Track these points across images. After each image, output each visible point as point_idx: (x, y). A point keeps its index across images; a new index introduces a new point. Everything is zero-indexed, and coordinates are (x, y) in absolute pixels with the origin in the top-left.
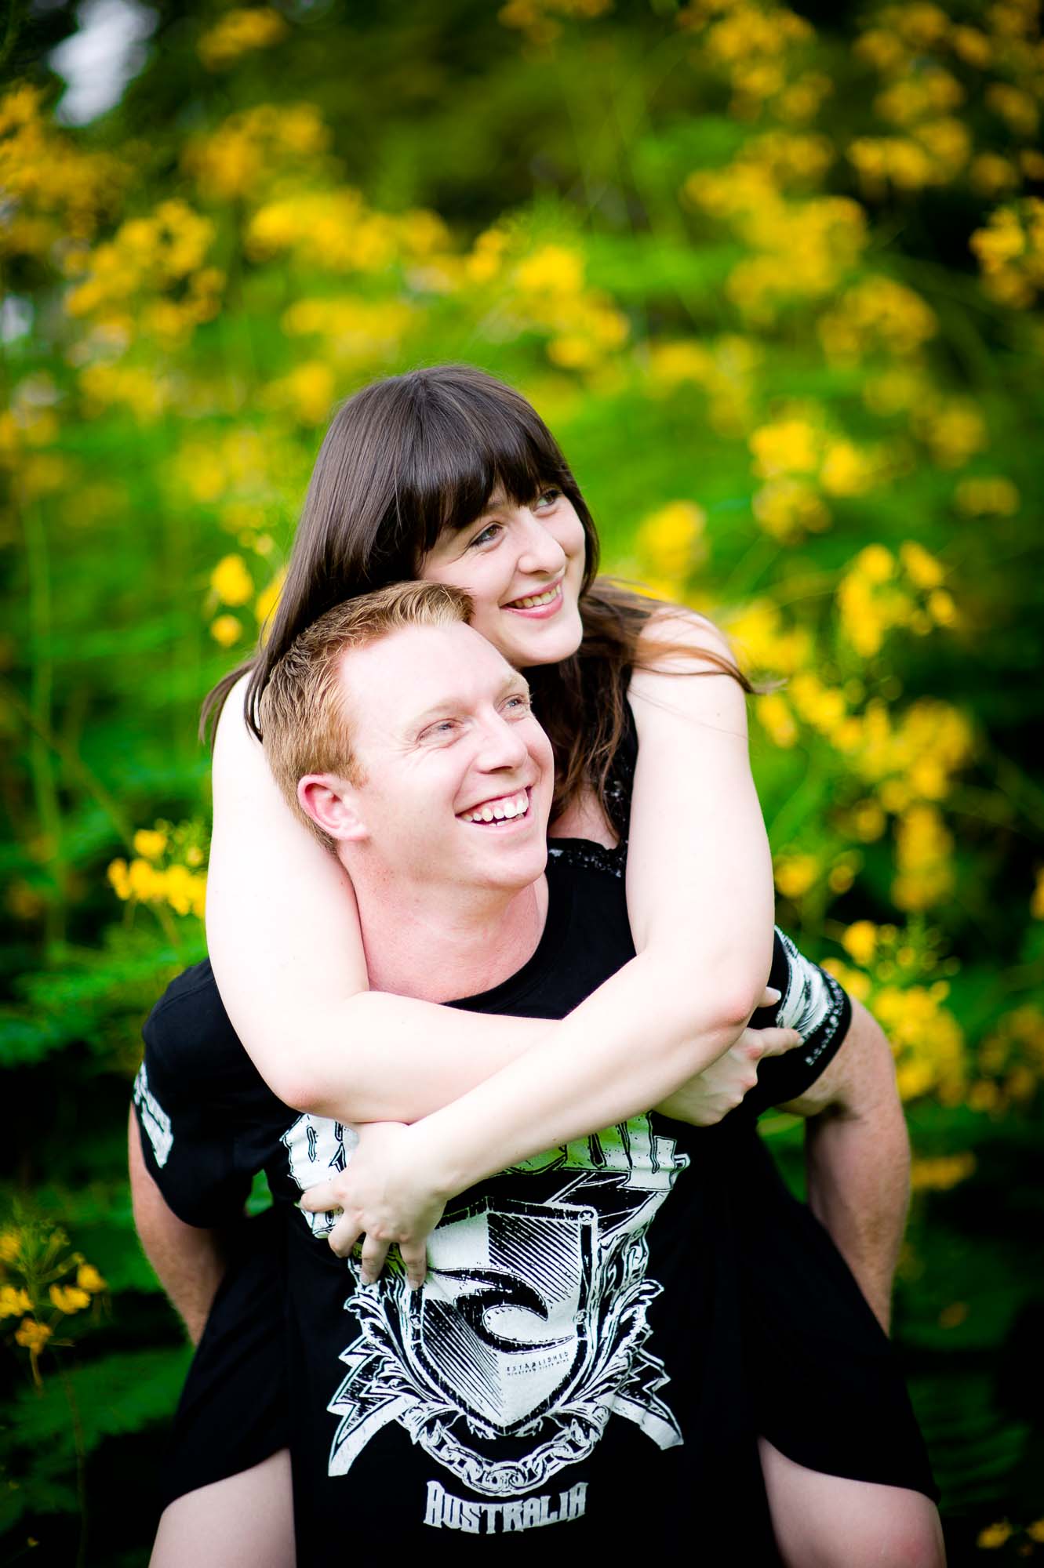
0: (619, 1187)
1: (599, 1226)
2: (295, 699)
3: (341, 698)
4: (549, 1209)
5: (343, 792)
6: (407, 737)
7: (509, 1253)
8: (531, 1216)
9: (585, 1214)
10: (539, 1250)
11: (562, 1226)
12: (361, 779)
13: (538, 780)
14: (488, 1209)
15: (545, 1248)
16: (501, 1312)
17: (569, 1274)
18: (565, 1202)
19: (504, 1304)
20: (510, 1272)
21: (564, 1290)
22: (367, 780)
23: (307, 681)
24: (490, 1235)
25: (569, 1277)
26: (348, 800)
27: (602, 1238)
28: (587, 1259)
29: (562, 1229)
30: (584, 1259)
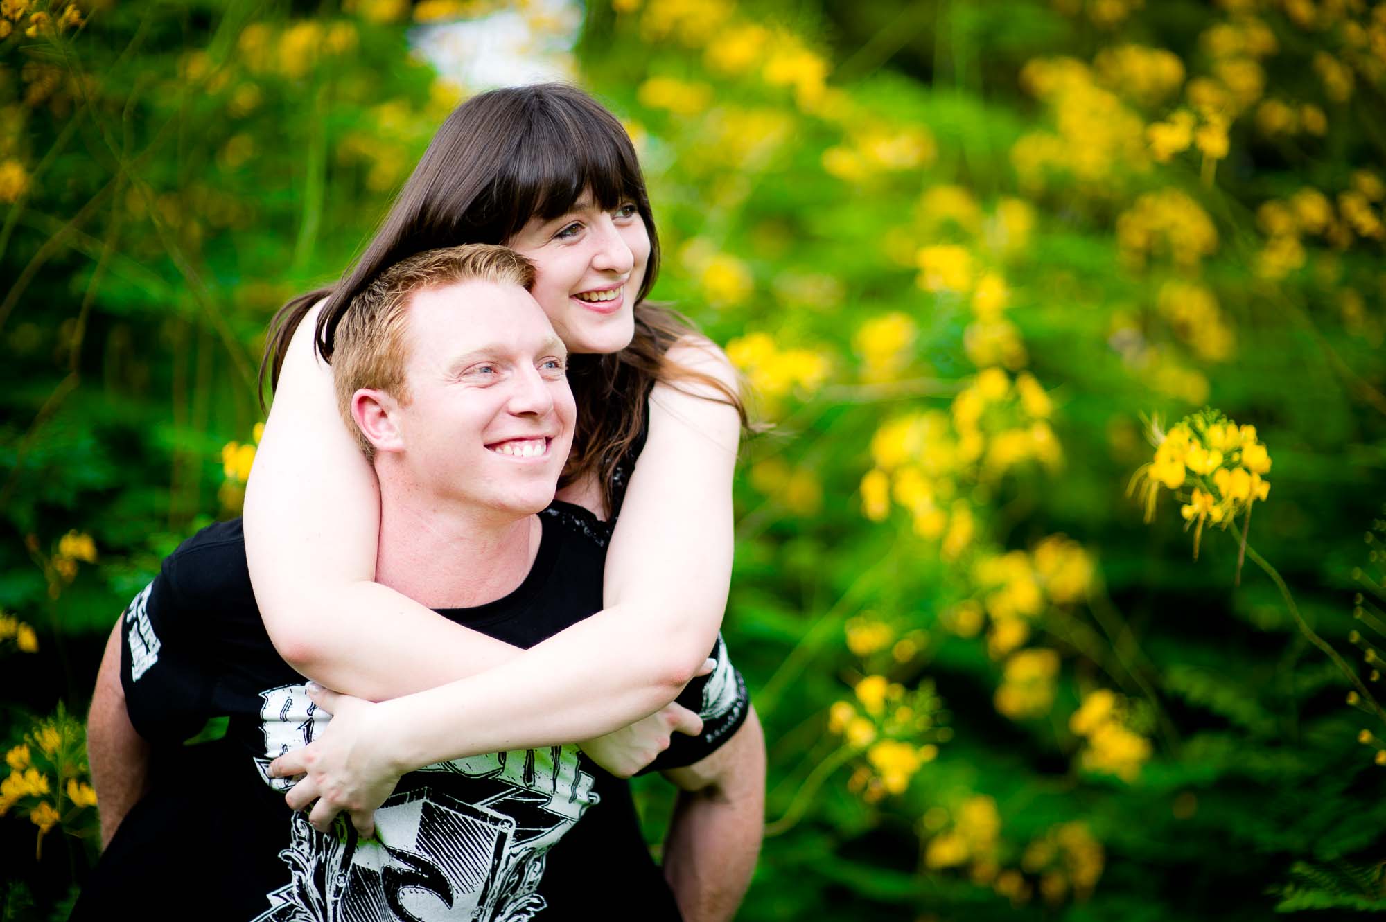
0: (540, 807)
1: (514, 836)
2: (367, 321)
3: (404, 327)
4: (477, 810)
5: (390, 409)
6: (453, 370)
7: (434, 843)
8: (460, 813)
9: (505, 823)
10: (459, 845)
11: (483, 828)
12: (406, 399)
13: (559, 433)
14: (425, 797)
15: (464, 844)
16: (414, 892)
17: (478, 871)
18: (491, 808)
19: (419, 886)
20: (431, 860)
21: (471, 883)
22: (411, 402)
23: (380, 307)
24: (421, 824)
25: (478, 873)
26: (392, 416)
27: (513, 847)
28: (496, 862)
29: (482, 831)
30: (494, 861)
